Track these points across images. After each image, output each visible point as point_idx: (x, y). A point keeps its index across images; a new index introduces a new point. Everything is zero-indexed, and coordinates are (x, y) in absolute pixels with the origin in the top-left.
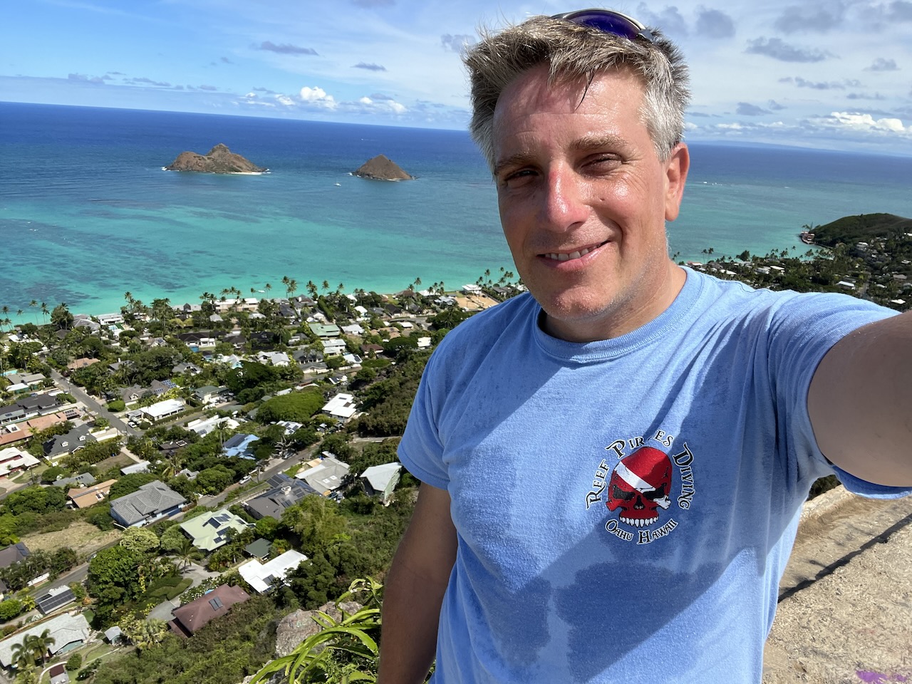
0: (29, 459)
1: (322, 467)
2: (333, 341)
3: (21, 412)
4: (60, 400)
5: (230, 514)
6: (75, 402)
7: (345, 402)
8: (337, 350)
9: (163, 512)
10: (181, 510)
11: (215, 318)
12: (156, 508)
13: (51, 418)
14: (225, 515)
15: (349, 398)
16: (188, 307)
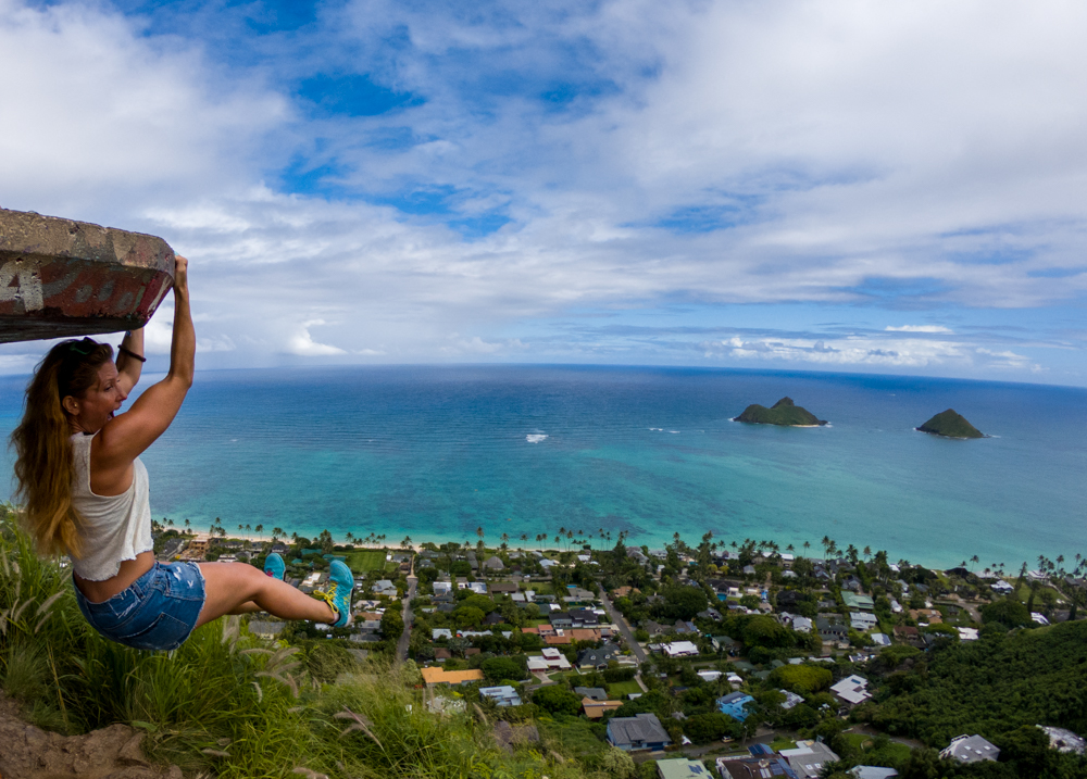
0: (564, 663)
1: (810, 751)
2: (864, 615)
3: (569, 621)
4: (601, 619)
5: (703, 767)
6: (610, 623)
7: (856, 686)
8: (866, 626)
9: (649, 745)
10: (662, 748)
11: (749, 570)
12: (643, 738)
13: (589, 633)
14: (698, 767)
15: (863, 682)
16: (726, 554)
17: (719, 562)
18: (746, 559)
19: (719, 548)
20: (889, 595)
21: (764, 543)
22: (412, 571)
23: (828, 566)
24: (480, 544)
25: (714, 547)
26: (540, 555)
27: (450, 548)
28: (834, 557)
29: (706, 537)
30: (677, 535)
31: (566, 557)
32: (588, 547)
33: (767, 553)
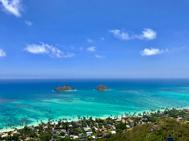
2: (90, 132)
8: (90, 135)
11: (61, 127)
16: (55, 124)
17: (53, 126)
19: (52, 122)
20: (94, 126)
21: (63, 119)
23: (79, 122)
25: (51, 122)
26: (1, 134)
28: (80, 120)
29: (49, 120)
30: (41, 121)
33: (65, 121)
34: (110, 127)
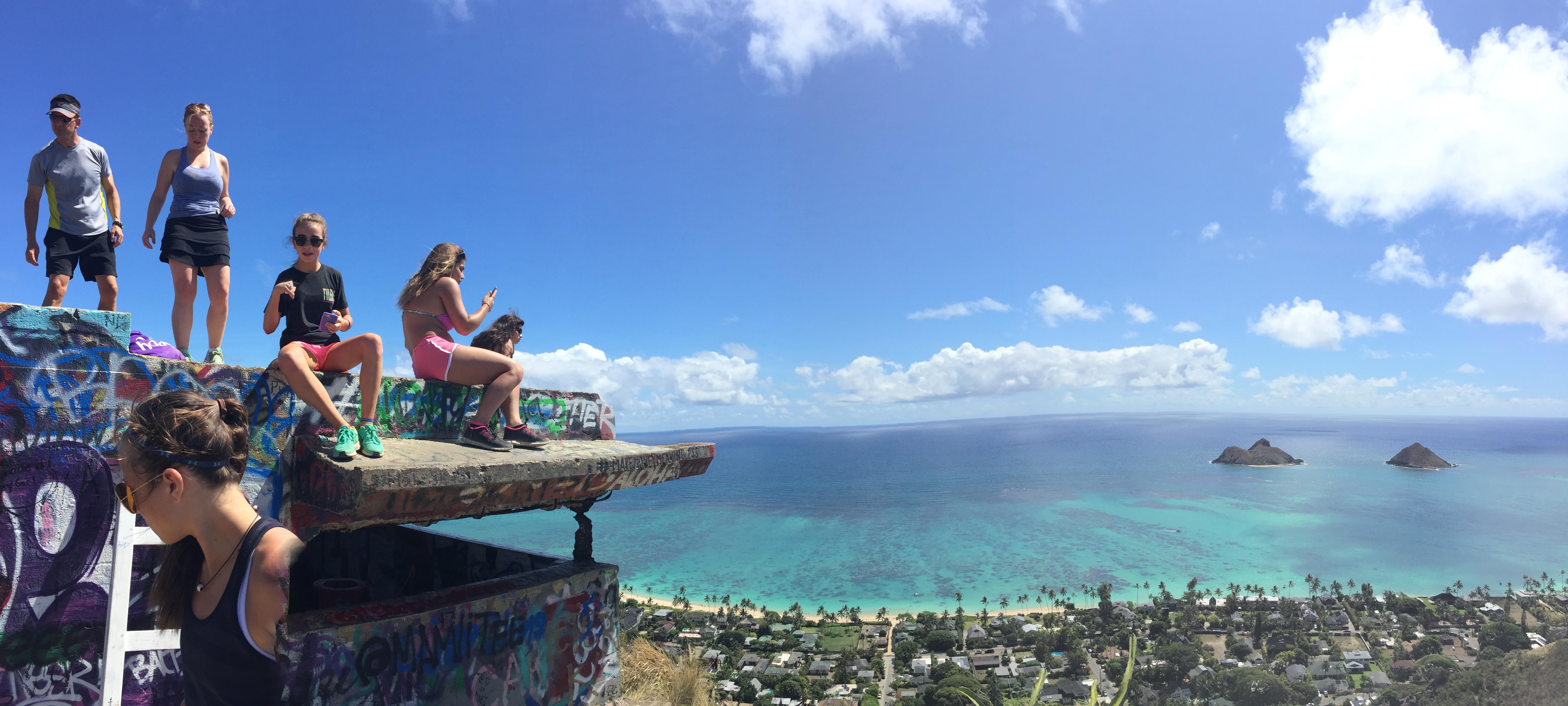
11: (1236, 617)
16: (1213, 601)
17: (1206, 611)
18: (1233, 605)
19: (1205, 596)
21: (1248, 587)
22: (890, 647)
23: (1314, 604)
24: (960, 611)
25: (1200, 595)
26: (1022, 619)
27: (926, 619)
28: (1319, 594)
29: (1192, 585)
30: (1162, 586)
31: (1049, 620)
32: (1071, 607)
33: (1253, 598)
34: (1453, 638)
